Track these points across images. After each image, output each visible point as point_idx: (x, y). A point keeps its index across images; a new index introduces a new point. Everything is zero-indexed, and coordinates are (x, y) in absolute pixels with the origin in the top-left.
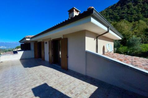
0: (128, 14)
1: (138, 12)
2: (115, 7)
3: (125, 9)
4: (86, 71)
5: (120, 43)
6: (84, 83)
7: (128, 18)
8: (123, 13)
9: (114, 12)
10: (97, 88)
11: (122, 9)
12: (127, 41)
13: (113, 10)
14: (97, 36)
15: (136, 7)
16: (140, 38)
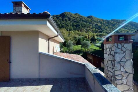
0: (66, 25)
1: (71, 25)
2: (59, 17)
3: (64, 21)
4: (39, 73)
5: (63, 45)
6: (39, 87)
7: (66, 28)
8: (63, 23)
9: (58, 20)
10: (52, 86)
11: (63, 20)
12: (67, 43)
13: (57, 19)
14: (49, 39)
15: (70, 22)
16: (72, 42)
